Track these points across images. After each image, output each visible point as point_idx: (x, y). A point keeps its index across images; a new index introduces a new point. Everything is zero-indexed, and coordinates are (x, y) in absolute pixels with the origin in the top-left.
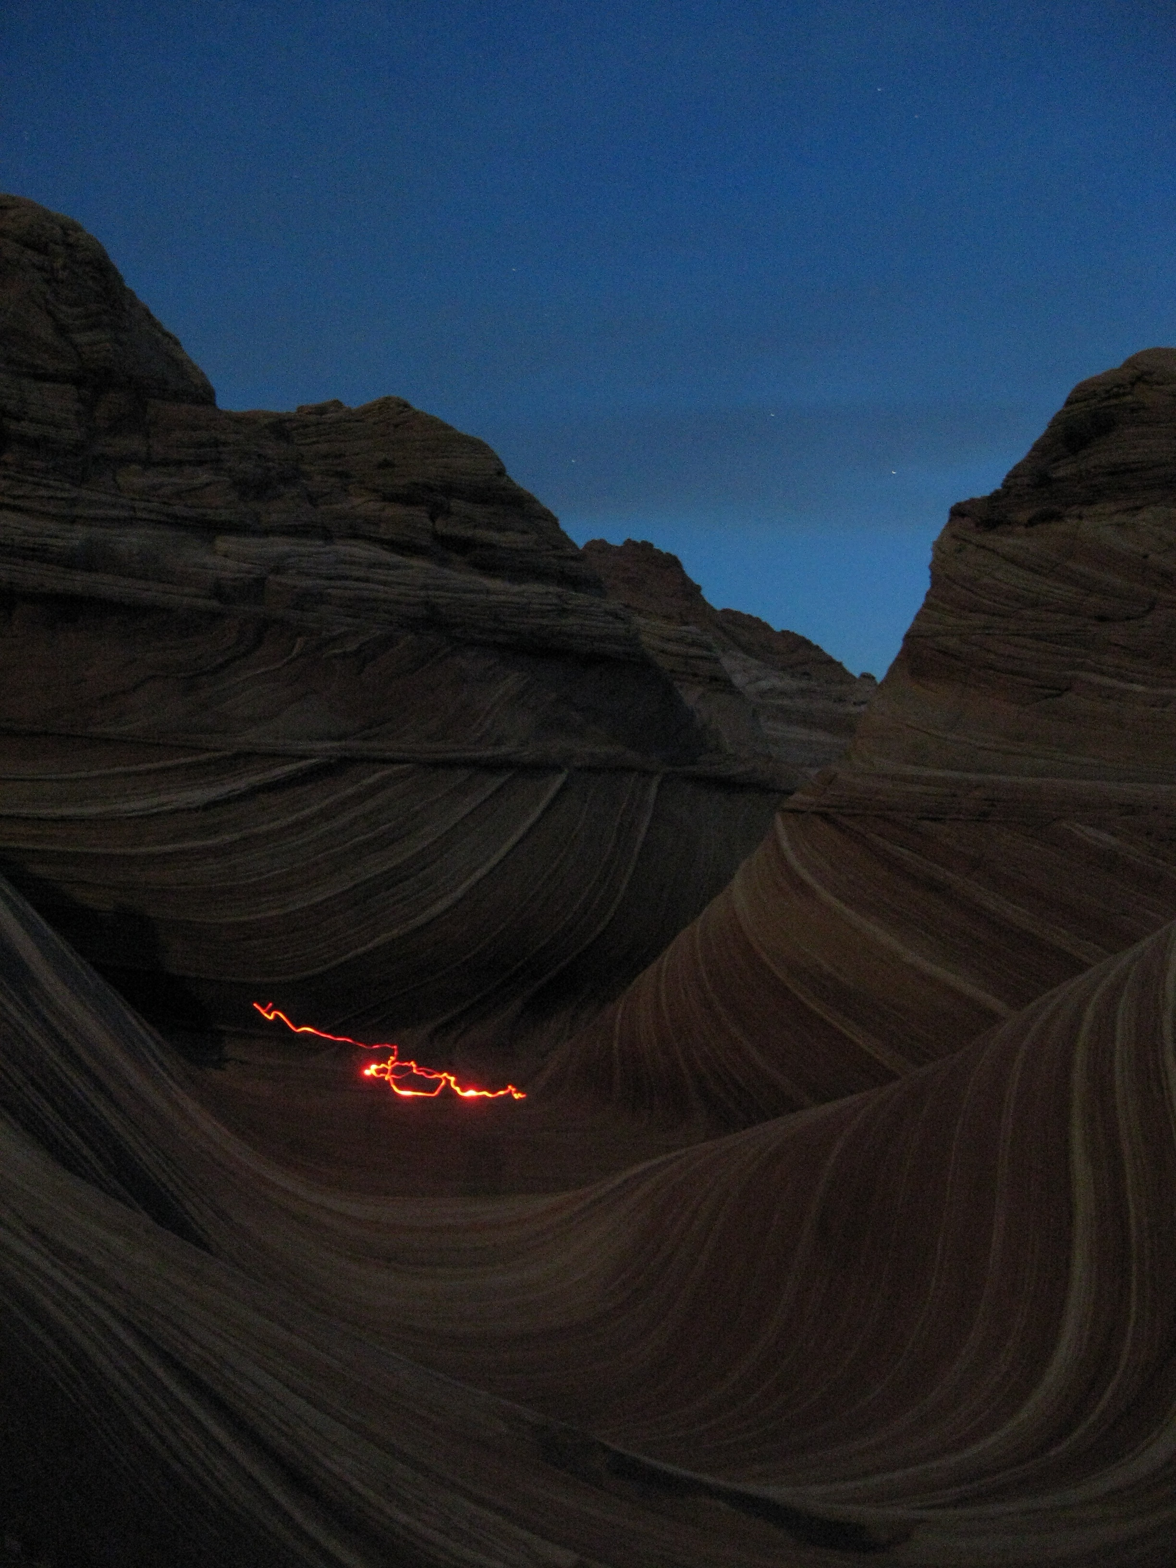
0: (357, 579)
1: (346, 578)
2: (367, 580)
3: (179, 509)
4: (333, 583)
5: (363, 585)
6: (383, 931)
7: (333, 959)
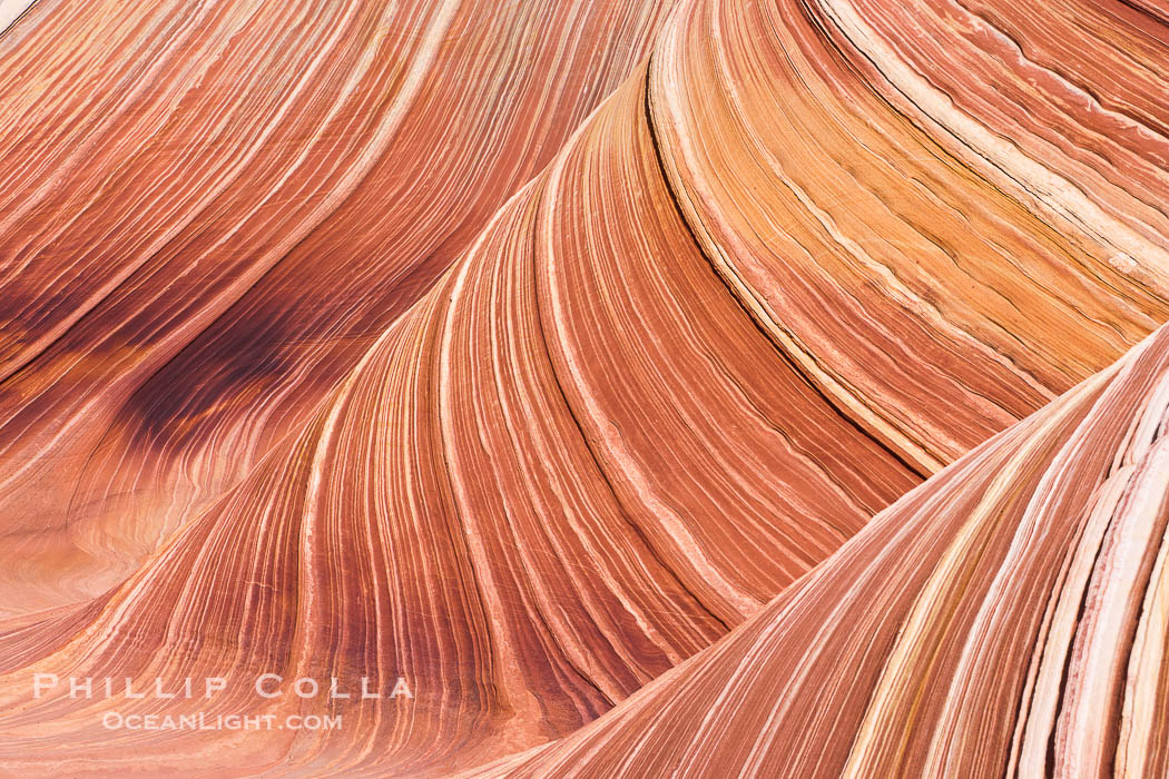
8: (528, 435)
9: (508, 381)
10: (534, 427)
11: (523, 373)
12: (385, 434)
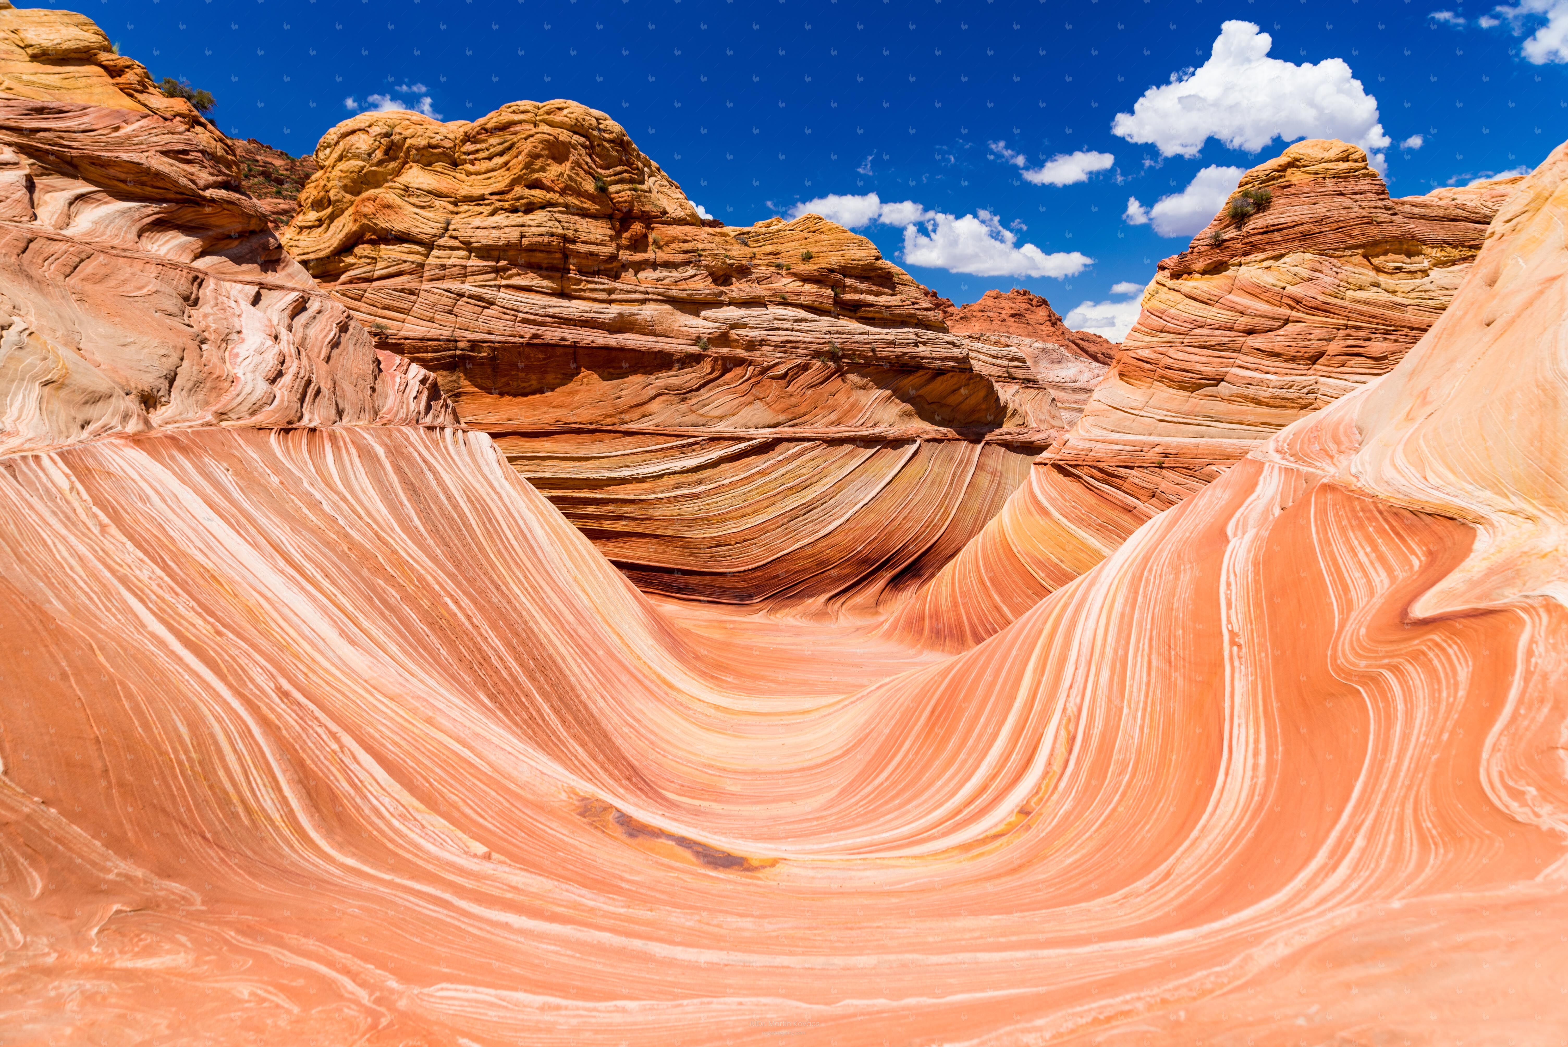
0: (787, 330)
1: (778, 329)
2: (792, 330)
3: (675, 293)
4: (771, 333)
5: (789, 333)
6: (798, 541)
7: (768, 557)
8: (974, 589)
9: (970, 578)
10: (975, 587)
11: (973, 576)
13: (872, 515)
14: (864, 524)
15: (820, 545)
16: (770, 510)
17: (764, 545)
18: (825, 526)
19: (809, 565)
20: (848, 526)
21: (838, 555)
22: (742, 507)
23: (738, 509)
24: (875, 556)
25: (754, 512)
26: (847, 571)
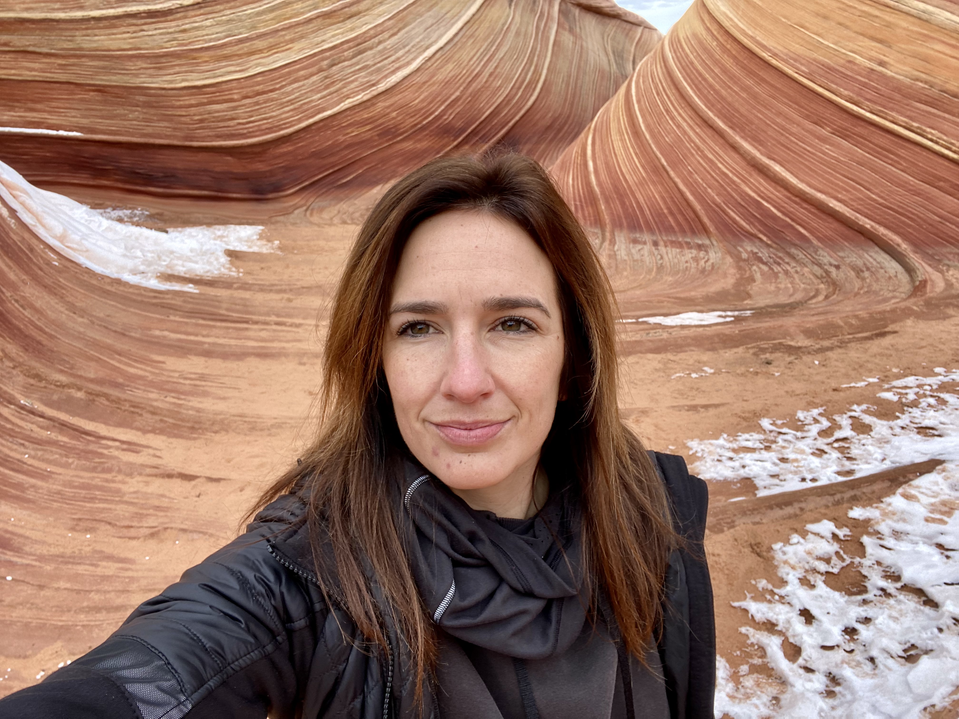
6: (348, 97)
7: (300, 121)
8: (689, 137)
9: (673, 118)
10: (691, 133)
11: (680, 114)
12: (618, 144)
13: (450, 66)
14: (440, 77)
15: (381, 105)
16: (297, 46)
17: (291, 102)
18: (386, 77)
19: (368, 135)
20: (419, 79)
21: (410, 121)
22: (247, 39)
23: (241, 41)
24: (459, 124)
25: (270, 48)
26: (424, 144)
